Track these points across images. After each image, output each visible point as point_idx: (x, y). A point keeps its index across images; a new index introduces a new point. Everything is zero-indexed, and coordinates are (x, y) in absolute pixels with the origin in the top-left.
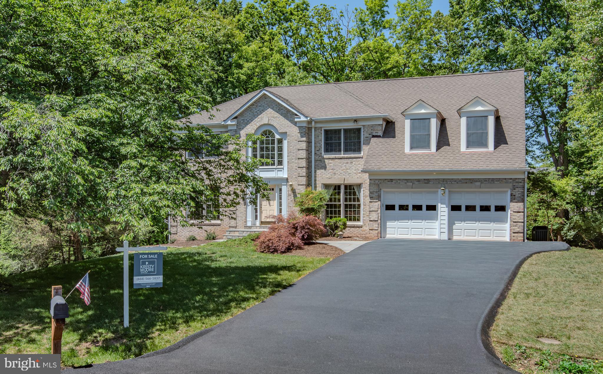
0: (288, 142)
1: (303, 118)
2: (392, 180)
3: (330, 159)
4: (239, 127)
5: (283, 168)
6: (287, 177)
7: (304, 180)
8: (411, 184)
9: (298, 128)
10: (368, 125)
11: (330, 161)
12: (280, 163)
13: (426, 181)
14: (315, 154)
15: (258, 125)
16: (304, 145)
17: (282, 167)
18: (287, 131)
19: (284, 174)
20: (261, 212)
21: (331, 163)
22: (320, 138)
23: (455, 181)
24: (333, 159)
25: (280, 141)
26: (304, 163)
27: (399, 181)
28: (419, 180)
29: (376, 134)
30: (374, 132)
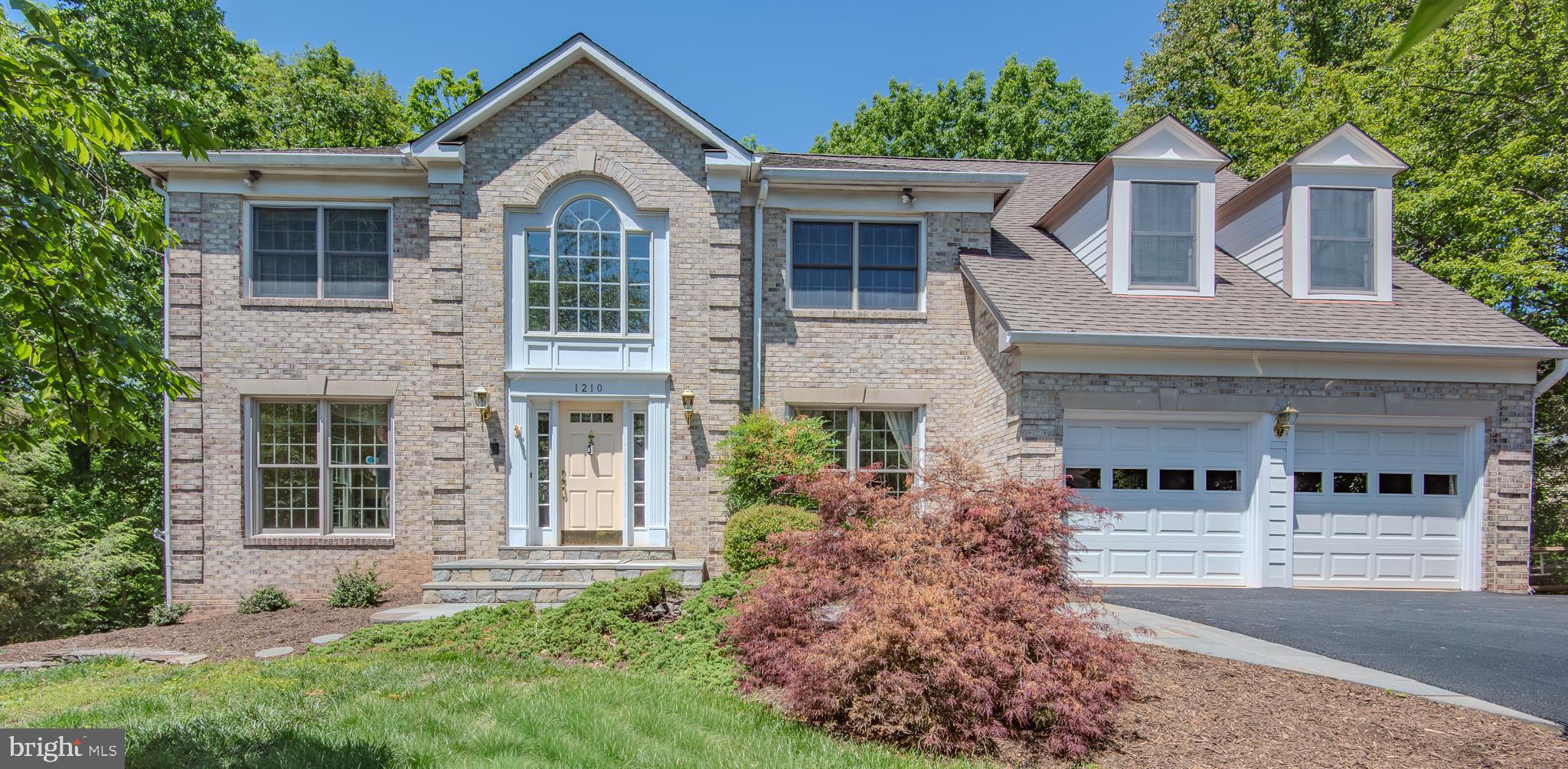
0: (672, 245)
1: (735, 159)
2: (1104, 378)
3: (814, 319)
4: (477, 173)
5: (652, 342)
6: (664, 367)
7: (731, 386)
8: (1175, 393)
9: (709, 197)
10: (946, 214)
11: (816, 328)
12: (639, 323)
13: (1224, 386)
14: (764, 300)
15: (555, 173)
16: (732, 260)
17: (649, 336)
18: (670, 205)
19: (658, 361)
20: (562, 499)
21: (817, 335)
22: (780, 245)
23: (1322, 388)
24: (825, 320)
25: (639, 244)
26: (731, 325)
27: (1129, 383)
28: (1199, 382)
29: (972, 245)
30: (966, 237)
